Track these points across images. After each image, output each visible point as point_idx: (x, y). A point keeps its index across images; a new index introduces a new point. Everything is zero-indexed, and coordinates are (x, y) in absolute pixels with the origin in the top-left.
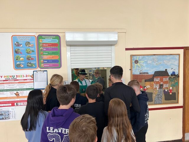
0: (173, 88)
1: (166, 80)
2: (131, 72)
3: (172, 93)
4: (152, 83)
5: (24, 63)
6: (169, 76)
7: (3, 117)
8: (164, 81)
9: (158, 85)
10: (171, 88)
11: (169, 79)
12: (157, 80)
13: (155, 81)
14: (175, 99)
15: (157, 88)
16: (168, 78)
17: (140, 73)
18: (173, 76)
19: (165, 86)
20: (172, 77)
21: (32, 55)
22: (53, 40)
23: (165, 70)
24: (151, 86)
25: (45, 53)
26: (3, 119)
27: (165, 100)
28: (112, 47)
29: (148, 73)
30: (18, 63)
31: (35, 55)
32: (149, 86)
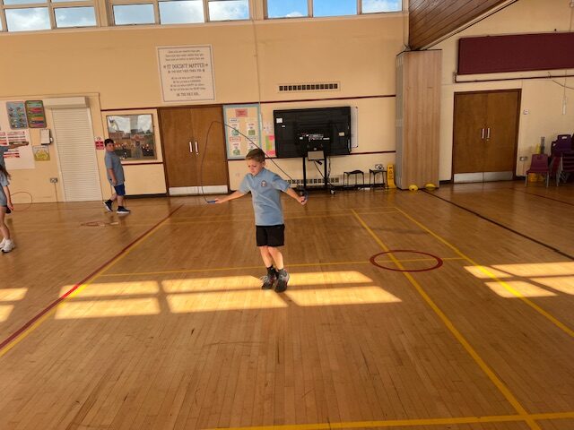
0: (149, 145)
3: (149, 150)
4: (129, 140)
5: (17, 124)
13: (131, 138)
14: (153, 156)
16: (143, 136)
17: (116, 132)
18: (148, 134)
22: (37, 104)
24: (128, 143)
25: (32, 116)
29: (124, 132)
30: (13, 124)
31: (25, 118)
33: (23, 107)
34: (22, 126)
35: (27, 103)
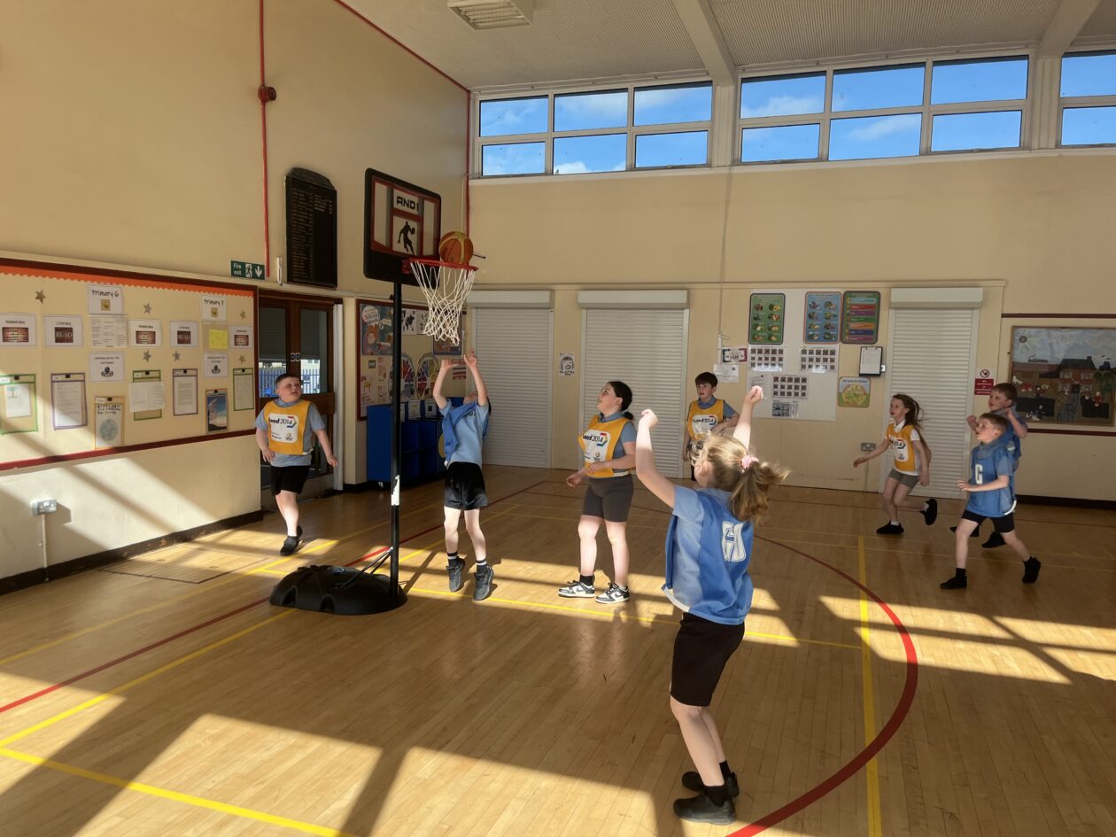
0: (1102, 393)
1: (1087, 378)
2: (1011, 358)
3: (1100, 404)
4: (1055, 380)
5: (818, 333)
6: (1095, 369)
7: (780, 412)
8: (1082, 378)
9: (1068, 385)
10: (1098, 394)
11: (1095, 376)
12: (1066, 377)
13: (1061, 376)
14: (1107, 417)
15: (1064, 391)
16: (1092, 375)
17: (1030, 361)
18: (1105, 372)
19: (1084, 389)
20: (1103, 373)
21: (833, 322)
22: (869, 299)
23: (1085, 358)
24: (1051, 385)
25: (852, 320)
26: (779, 415)
27: (1084, 416)
28: (974, 311)
29: (1046, 361)
30: (811, 333)
31: (837, 322)
32: (1047, 387)
33: (838, 303)
34: (828, 338)
35: (848, 294)
